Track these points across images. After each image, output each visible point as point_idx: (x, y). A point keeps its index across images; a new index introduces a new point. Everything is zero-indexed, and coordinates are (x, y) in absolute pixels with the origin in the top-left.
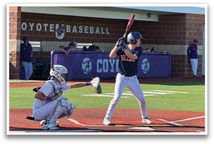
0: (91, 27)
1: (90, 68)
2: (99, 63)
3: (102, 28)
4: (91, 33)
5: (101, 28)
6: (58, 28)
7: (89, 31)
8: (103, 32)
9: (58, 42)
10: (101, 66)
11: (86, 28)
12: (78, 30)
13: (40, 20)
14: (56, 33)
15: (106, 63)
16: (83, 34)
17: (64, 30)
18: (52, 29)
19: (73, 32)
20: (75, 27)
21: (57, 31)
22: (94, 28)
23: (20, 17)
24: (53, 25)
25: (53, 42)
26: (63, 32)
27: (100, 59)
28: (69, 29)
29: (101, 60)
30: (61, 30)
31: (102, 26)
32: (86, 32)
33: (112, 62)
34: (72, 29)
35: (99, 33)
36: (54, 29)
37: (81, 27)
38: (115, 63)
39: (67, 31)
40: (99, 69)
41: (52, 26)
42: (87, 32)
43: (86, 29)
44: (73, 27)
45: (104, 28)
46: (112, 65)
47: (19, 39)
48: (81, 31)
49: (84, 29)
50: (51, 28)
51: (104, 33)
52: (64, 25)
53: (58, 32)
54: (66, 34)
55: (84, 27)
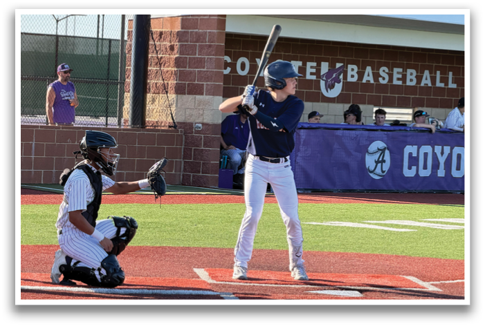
0: (409, 71)
1: (386, 166)
2: (410, 154)
3: (438, 72)
4: (409, 83)
5: (435, 73)
6: (327, 71)
7: (404, 79)
8: (441, 82)
9: (325, 104)
10: (414, 161)
11: (398, 73)
12: (376, 76)
13: (283, 53)
14: (322, 83)
15: (426, 155)
16: (390, 87)
17: (341, 77)
18: (312, 74)
19: (364, 81)
20: (369, 69)
21: (324, 78)
22: (417, 73)
23: (224, 44)
24: (314, 64)
25: (314, 103)
26: (339, 82)
27: (412, 145)
28: (355, 73)
29: (416, 147)
30: (334, 76)
31: (437, 68)
32: (396, 82)
33: (442, 153)
34: (361, 75)
35: (430, 85)
36: (318, 73)
37: (383, 71)
38: (450, 156)
39: (350, 79)
40: (410, 168)
41: (312, 67)
42: (400, 83)
43: (396, 76)
44: (365, 69)
45: (444, 73)
46: (442, 160)
47: (220, 95)
48: (384, 79)
49: (391, 76)
50: (309, 70)
51: (442, 85)
52: (342, 64)
53: (326, 82)
54: (347, 86)
55: (392, 71)
